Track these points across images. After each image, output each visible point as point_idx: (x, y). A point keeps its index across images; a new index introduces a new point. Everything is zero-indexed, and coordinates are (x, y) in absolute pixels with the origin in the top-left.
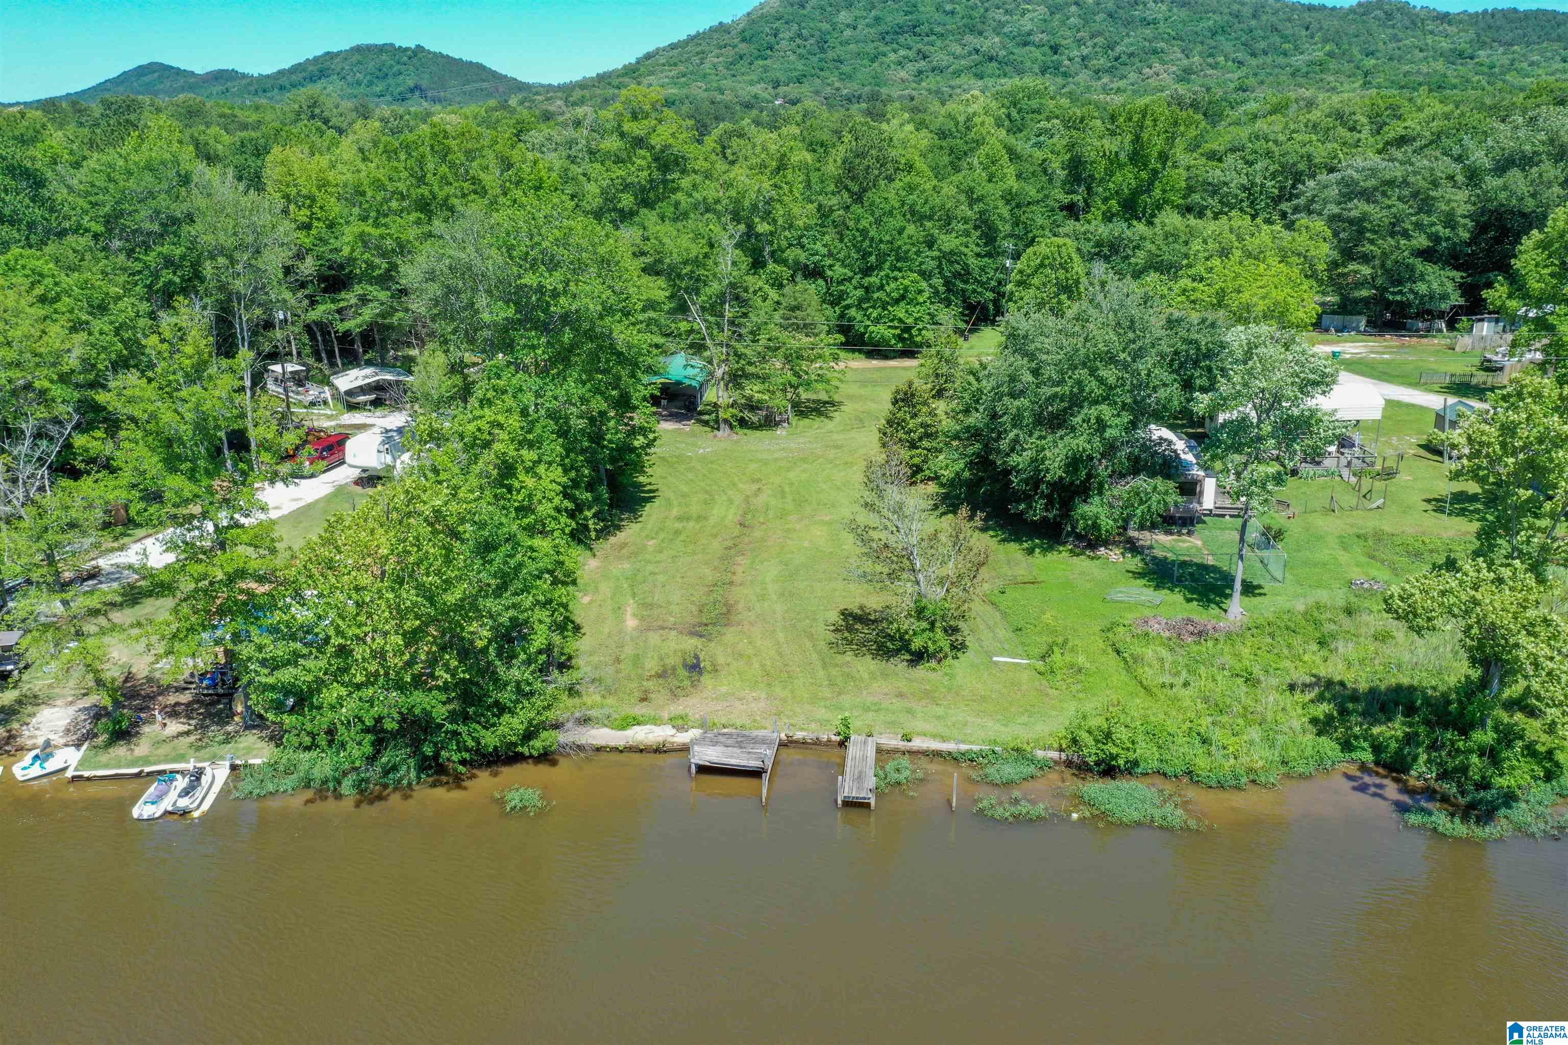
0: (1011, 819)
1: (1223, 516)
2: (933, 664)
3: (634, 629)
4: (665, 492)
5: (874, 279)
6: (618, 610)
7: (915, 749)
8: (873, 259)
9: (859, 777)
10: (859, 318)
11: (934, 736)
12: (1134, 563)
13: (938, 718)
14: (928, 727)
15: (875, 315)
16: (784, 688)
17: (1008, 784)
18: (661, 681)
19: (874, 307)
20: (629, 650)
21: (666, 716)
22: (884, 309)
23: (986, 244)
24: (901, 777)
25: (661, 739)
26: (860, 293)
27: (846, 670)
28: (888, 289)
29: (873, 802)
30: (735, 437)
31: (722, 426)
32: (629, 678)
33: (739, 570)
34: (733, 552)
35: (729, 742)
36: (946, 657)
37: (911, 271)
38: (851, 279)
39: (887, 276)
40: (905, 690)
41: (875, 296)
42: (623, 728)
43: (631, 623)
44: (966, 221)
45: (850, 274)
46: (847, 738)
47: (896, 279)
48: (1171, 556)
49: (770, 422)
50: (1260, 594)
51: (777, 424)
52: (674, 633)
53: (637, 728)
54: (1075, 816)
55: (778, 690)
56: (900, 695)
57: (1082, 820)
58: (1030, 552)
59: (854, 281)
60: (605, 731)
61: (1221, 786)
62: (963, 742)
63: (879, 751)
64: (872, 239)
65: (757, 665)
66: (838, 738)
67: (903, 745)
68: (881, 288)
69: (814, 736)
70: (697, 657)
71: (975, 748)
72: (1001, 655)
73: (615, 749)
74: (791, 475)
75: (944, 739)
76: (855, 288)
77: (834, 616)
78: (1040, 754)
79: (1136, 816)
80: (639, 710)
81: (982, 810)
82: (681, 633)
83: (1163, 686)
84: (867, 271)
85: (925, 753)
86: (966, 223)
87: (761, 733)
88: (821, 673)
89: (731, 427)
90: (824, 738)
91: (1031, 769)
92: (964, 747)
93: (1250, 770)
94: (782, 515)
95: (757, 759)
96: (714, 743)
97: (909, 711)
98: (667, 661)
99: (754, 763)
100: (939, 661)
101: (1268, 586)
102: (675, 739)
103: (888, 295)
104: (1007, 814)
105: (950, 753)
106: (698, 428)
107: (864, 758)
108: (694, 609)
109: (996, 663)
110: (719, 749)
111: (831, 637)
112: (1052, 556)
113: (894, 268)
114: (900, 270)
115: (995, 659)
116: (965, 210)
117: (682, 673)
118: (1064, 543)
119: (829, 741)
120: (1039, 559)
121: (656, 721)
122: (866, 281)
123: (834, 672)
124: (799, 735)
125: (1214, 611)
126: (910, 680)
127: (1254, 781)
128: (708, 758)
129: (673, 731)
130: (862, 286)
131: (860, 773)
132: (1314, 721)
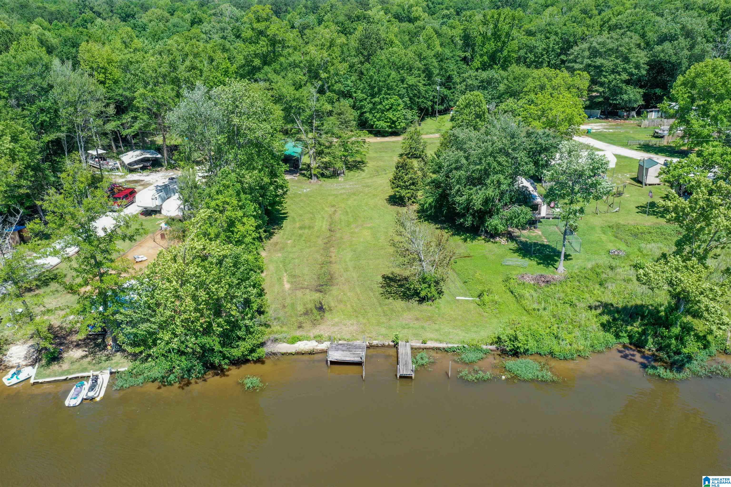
0: (476, 381)
1: (549, 218)
2: (430, 302)
3: (290, 289)
4: (291, 214)
5: (377, 99)
6: (280, 279)
7: (428, 347)
8: (376, 89)
9: (406, 364)
10: (370, 118)
11: (436, 340)
12: (513, 245)
13: (437, 330)
14: (432, 336)
15: (378, 116)
16: (364, 318)
17: (472, 363)
18: (306, 317)
19: (378, 112)
20: (288, 301)
21: (312, 336)
22: (383, 113)
23: (428, 80)
24: (424, 362)
25: (312, 348)
26: (371, 105)
27: (391, 307)
28: (384, 104)
29: (413, 376)
30: (320, 183)
31: (313, 177)
32: (291, 316)
33: (333, 255)
34: (328, 245)
35: (344, 348)
36: (436, 299)
37: (395, 95)
38: (366, 99)
39: (383, 97)
40: (418, 316)
41: (378, 107)
42: (293, 343)
43: (287, 286)
44: (419, 69)
45: (366, 97)
46: (397, 343)
47: (387, 99)
48: (529, 241)
49: (335, 174)
50: (570, 259)
51: (339, 175)
52: (308, 290)
53: (299, 343)
54: (503, 377)
55: (361, 319)
56: (417, 319)
57: (507, 379)
58: (465, 240)
59: (368, 100)
60: (285, 345)
61: (565, 359)
62: (450, 343)
63: (412, 348)
64: (375, 80)
65: (349, 306)
66: (393, 344)
67: (423, 346)
68: (381, 103)
69: (382, 343)
70: (321, 303)
71: (456, 346)
72: (459, 296)
73: (291, 354)
74: (349, 202)
75: (441, 342)
76: (368, 103)
77: (380, 280)
78: (484, 347)
79: (530, 376)
80: (299, 333)
81: (462, 377)
82: (311, 290)
83: (534, 309)
84: (373, 96)
85: (433, 349)
86: (419, 70)
87: (358, 343)
88: (380, 309)
89: (318, 178)
90: (387, 344)
91: (481, 355)
92: (450, 345)
93: (578, 351)
94: (348, 224)
95: (358, 357)
96: (337, 350)
97: (423, 328)
98: (307, 306)
99: (357, 359)
100: (433, 301)
101: (573, 254)
102: (318, 348)
103: (384, 107)
104: (474, 378)
105: (444, 348)
106: (301, 178)
107: (406, 354)
108: (315, 277)
109: (458, 300)
110: (340, 352)
111: (381, 290)
112: (475, 242)
113: (386, 94)
114: (389, 94)
115: (457, 298)
116: (418, 64)
117: (315, 311)
118: (480, 236)
119: (389, 345)
120: (469, 244)
121: (308, 339)
122: (373, 100)
123: (385, 308)
124: (375, 342)
125: (551, 268)
126: (421, 311)
127: (579, 355)
128: (335, 358)
129: (317, 343)
130: (371, 102)
131: (406, 361)
132: (603, 325)
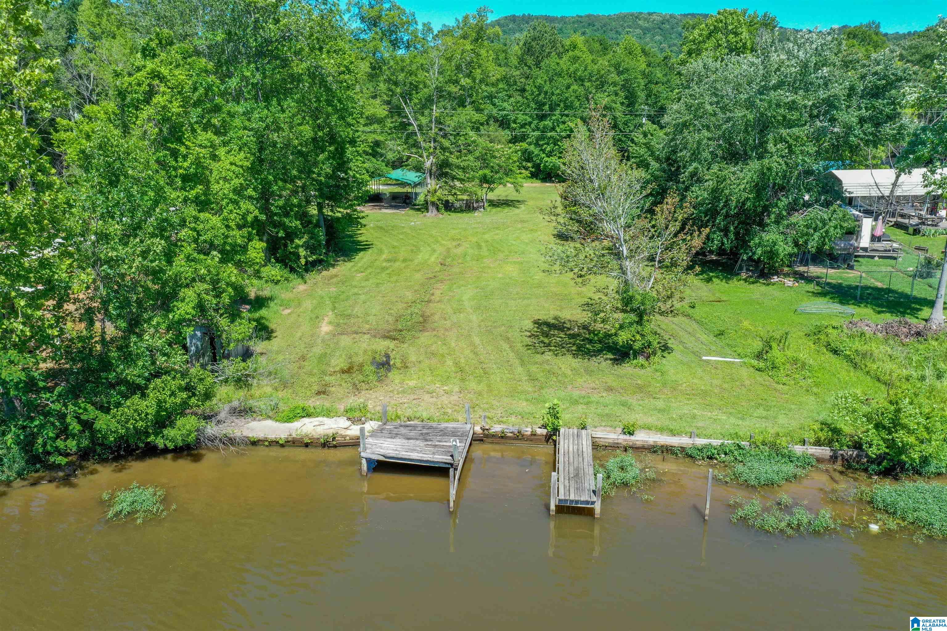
0: (790, 532)
1: (873, 257)
2: (641, 360)
3: (327, 333)
4: (378, 245)
5: (548, 123)
6: (316, 319)
7: (639, 444)
8: (547, 107)
9: (577, 475)
10: (536, 152)
12: (811, 287)
13: (660, 411)
14: (651, 420)
15: (548, 149)
17: (770, 484)
18: (345, 376)
19: (548, 144)
20: (318, 350)
21: (342, 408)
22: (555, 144)
23: (628, 106)
24: (629, 476)
25: (330, 432)
26: (537, 133)
27: (548, 367)
28: (558, 130)
29: (597, 507)
30: (441, 216)
31: (430, 207)
32: (311, 374)
33: (438, 293)
34: (433, 281)
35: (413, 434)
36: (654, 353)
37: (575, 117)
39: (558, 120)
40: (614, 384)
41: (549, 135)
42: (289, 420)
43: (325, 328)
44: (615, 84)
45: (529, 120)
46: (556, 430)
49: (469, 208)
51: (475, 209)
52: (368, 336)
53: (306, 420)
54: (874, 527)
55: (472, 385)
56: (610, 389)
58: (708, 281)
59: (533, 126)
60: (269, 423)
62: (698, 436)
63: (596, 446)
64: (546, 93)
65: (449, 362)
66: (544, 432)
67: (623, 439)
68: (553, 129)
69: (515, 429)
70: (388, 356)
71: (716, 442)
72: (709, 354)
73: (274, 443)
74: (486, 236)
75: (673, 433)
76: (534, 130)
77: (528, 324)
78: (798, 449)
80: (314, 403)
81: (744, 519)
82: (375, 336)
84: (542, 118)
85: (653, 449)
87: (451, 425)
88: (520, 369)
89: (438, 209)
92: (701, 442)
94: (478, 259)
95: (445, 453)
96: (393, 435)
97: (624, 404)
98: (354, 359)
99: (442, 459)
100: (648, 358)
102: (348, 432)
103: (558, 134)
104: (783, 524)
105: (683, 449)
107: (580, 454)
108: (391, 319)
109: (707, 362)
110: (399, 441)
111: (529, 341)
112: (729, 284)
113: (562, 114)
114: (567, 116)
115: (704, 358)
116: (613, 77)
117: (369, 368)
118: (738, 272)
119: (534, 434)
120: (720, 286)
121: (328, 413)
122: (542, 125)
123: (534, 369)
124: (497, 428)
125: (913, 319)
126: (618, 376)
128: (382, 451)
129: (349, 423)
130: (539, 128)
131: (577, 470)
